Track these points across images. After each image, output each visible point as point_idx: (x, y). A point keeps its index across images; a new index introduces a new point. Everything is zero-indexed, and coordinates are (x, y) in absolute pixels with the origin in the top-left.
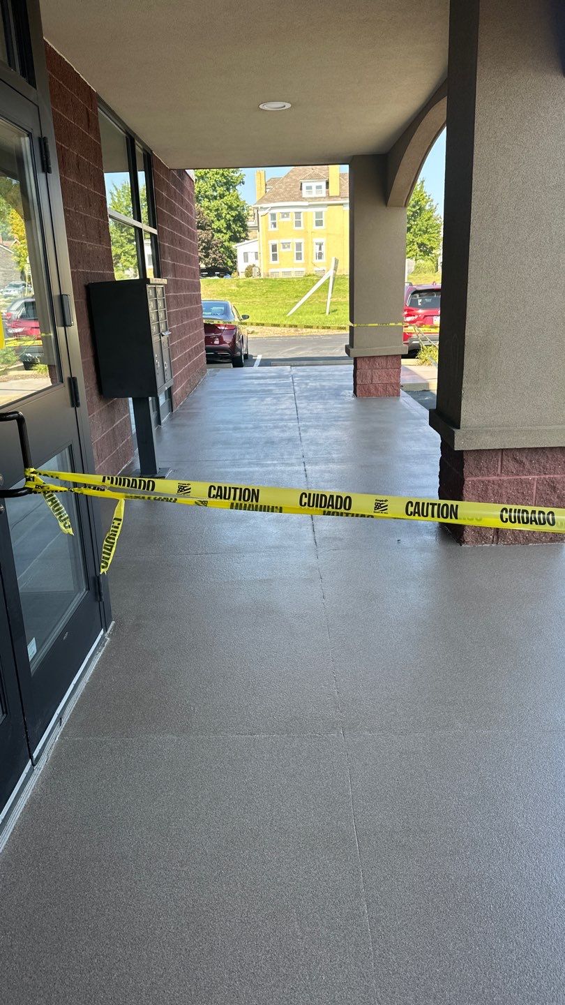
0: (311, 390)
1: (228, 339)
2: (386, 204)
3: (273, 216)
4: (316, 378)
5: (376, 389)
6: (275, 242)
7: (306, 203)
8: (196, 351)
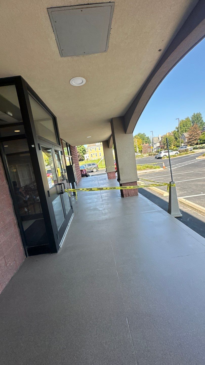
0: (101, 179)
1: (85, 172)
2: (109, 148)
3: (91, 149)
4: (101, 177)
5: (112, 178)
6: (91, 154)
7: (97, 146)
8: (80, 175)
